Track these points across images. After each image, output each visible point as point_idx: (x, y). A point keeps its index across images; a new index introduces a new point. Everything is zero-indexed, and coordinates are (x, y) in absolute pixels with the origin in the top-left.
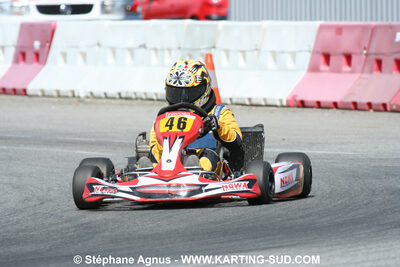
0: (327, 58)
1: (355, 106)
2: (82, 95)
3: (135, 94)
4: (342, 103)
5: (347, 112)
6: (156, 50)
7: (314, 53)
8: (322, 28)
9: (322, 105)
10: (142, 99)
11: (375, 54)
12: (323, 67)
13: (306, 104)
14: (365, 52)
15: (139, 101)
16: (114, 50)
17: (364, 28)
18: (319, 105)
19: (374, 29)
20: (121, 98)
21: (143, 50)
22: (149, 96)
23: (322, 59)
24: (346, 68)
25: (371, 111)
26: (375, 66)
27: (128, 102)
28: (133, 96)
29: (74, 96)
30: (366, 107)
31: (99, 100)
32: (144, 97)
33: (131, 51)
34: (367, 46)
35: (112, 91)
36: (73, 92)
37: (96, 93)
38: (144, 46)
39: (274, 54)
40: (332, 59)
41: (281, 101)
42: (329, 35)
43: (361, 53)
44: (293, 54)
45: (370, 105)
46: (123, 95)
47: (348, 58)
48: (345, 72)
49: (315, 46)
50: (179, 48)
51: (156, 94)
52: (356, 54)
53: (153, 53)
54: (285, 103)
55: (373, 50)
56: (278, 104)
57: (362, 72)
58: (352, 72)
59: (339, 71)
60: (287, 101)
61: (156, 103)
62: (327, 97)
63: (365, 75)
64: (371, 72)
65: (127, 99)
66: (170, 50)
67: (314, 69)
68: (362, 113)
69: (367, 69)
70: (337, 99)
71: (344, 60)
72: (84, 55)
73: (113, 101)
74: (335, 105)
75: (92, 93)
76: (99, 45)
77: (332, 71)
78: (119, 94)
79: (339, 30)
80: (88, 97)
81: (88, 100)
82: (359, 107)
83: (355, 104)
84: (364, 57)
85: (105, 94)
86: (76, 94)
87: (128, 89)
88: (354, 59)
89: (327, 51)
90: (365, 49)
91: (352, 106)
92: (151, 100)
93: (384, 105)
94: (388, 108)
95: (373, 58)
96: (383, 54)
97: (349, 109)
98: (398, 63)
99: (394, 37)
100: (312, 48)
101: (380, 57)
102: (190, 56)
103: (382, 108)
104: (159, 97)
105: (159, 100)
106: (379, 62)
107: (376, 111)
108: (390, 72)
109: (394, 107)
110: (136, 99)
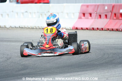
0: (84, 14)
1: (93, 29)
2: (8, 27)
3: (24, 26)
4: (89, 28)
6: (30, 13)
7: (80, 13)
8: (82, 5)
9: (83, 29)
11: (99, 13)
12: (83, 17)
13: (78, 29)
14: (96, 13)
15: (26, 29)
16: (17, 13)
17: (95, 5)
18: (82, 29)
19: (98, 6)
20: (20, 28)
21: (26, 13)
22: (29, 27)
23: (82, 15)
24: (90, 18)
25: (98, 30)
27: (22, 29)
29: (5, 27)
30: (97, 29)
31: (14, 29)
32: (27, 27)
33: (23, 13)
35: (17, 26)
37: (12, 26)
38: (27, 12)
39: (68, 14)
40: (86, 15)
41: (70, 28)
42: (85, 8)
43: (95, 13)
44: (74, 14)
45: (98, 29)
46: (21, 27)
47: (91, 14)
48: (90, 19)
50: (38, 12)
52: (93, 13)
53: (30, 14)
54: (71, 28)
55: (98, 12)
56: (69, 29)
57: (95, 18)
58: (92, 19)
59: (88, 18)
60: (72, 28)
63: (96, 20)
64: (98, 19)
65: (22, 28)
66: (35, 13)
67: (80, 18)
68: (96, 31)
69: (97, 17)
70: (88, 27)
71: (89, 15)
72: (8, 15)
73: (18, 29)
74: (87, 29)
75: (11, 26)
76: (13, 12)
77: (86, 18)
78: (20, 26)
79: (88, 6)
80: (9, 27)
81: (10, 28)
82: (94, 29)
83: (93, 28)
84: (95, 14)
85: (15, 26)
87: (22, 25)
89: (84, 12)
90: (96, 12)
92: (30, 28)
93: (102, 29)
94: (104, 29)
95: (98, 14)
96: (101, 13)
97: (91, 30)
98: (106, 16)
99: (105, 8)
100: (79, 12)
101: (100, 14)
102: (41, 15)
103: (101, 29)
104: (32, 27)
105: (32, 28)
106: (100, 16)
107: (100, 30)
108: (104, 19)
109: (105, 29)
110: (25, 28)
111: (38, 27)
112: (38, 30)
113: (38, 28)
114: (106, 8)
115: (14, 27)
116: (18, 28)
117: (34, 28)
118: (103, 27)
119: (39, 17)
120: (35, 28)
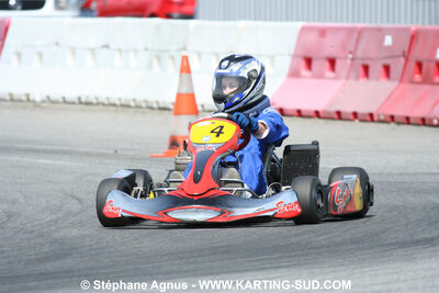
0: (309, 62)
1: (339, 115)
2: (38, 99)
3: (96, 98)
4: (325, 112)
5: (331, 122)
6: (120, 50)
7: (295, 56)
8: (304, 29)
9: (303, 113)
10: (104, 104)
11: (362, 59)
12: (305, 72)
13: (285, 112)
14: (350, 56)
15: (100, 107)
16: (73, 51)
17: (350, 31)
18: (299, 113)
19: (361, 32)
20: (80, 103)
21: (105, 49)
22: (112, 101)
23: (302, 64)
24: (329, 74)
25: (357, 121)
26: (361, 71)
27: (89, 107)
28: (94, 101)
29: (28, 100)
30: (352, 117)
31: (57, 105)
32: (106, 102)
33: (93, 51)
34: (352, 49)
35: (71, 95)
36: (28, 96)
37: (53, 97)
38: (107, 46)
40: (315, 64)
42: (312, 38)
43: (346, 58)
44: (272, 58)
45: (355, 115)
46: (83, 100)
47: (332, 62)
48: (329, 78)
49: (296, 49)
50: (146, 49)
51: (120, 99)
52: (340, 58)
53: (117, 54)
55: (359, 54)
57: (347, 78)
58: (336, 78)
59: (321, 76)
61: (119, 109)
62: (308, 106)
63: (351, 82)
64: (357, 78)
65: (87, 104)
66: (135, 51)
67: (294, 74)
68: (347, 123)
69: (353, 74)
70: (319, 108)
71: (327, 64)
72: (40, 55)
73: (73, 106)
74: (317, 114)
75: (48, 97)
76: (57, 44)
77: (314, 77)
78: (79, 98)
79: (323, 32)
80: (43, 101)
81: (44, 105)
82: (343, 116)
83: (339, 113)
84: (349, 62)
85: (64, 98)
86: (31, 98)
87: (89, 93)
88: (339, 64)
89: (309, 55)
90: (351, 53)
91: (336, 116)
92: (115, 105)
93: (371, 115)
94: (376, 118)
95: (359, 63)
96: (369, 59)
97: (332, 119)
98: (387, 69)
99: (383, 40)
100: (292, 51)
101: (366, 62)
102: (158, 58)
103: (368, 118)
104: (123, 102)
105: (122, 106)
106: (366, 68)
107: (362, 121)
108: (378, 79)
109: (382, 117)
110: (98, 104)
111: (146, 101)
112: (144, 113)
113: (144, 105)
114: (388, 41)
115: (61, 100)
116: (73, 103)
117: (128, 106)
118: (373, 110)
119: (150, 67)
120: (132, 104)
